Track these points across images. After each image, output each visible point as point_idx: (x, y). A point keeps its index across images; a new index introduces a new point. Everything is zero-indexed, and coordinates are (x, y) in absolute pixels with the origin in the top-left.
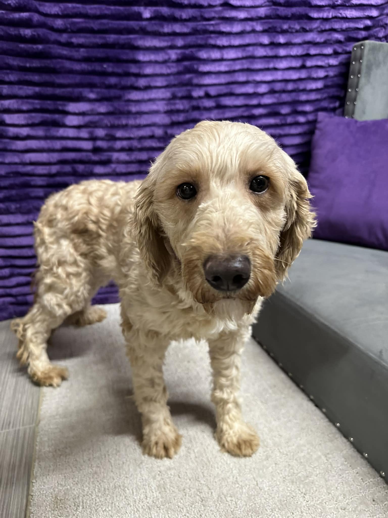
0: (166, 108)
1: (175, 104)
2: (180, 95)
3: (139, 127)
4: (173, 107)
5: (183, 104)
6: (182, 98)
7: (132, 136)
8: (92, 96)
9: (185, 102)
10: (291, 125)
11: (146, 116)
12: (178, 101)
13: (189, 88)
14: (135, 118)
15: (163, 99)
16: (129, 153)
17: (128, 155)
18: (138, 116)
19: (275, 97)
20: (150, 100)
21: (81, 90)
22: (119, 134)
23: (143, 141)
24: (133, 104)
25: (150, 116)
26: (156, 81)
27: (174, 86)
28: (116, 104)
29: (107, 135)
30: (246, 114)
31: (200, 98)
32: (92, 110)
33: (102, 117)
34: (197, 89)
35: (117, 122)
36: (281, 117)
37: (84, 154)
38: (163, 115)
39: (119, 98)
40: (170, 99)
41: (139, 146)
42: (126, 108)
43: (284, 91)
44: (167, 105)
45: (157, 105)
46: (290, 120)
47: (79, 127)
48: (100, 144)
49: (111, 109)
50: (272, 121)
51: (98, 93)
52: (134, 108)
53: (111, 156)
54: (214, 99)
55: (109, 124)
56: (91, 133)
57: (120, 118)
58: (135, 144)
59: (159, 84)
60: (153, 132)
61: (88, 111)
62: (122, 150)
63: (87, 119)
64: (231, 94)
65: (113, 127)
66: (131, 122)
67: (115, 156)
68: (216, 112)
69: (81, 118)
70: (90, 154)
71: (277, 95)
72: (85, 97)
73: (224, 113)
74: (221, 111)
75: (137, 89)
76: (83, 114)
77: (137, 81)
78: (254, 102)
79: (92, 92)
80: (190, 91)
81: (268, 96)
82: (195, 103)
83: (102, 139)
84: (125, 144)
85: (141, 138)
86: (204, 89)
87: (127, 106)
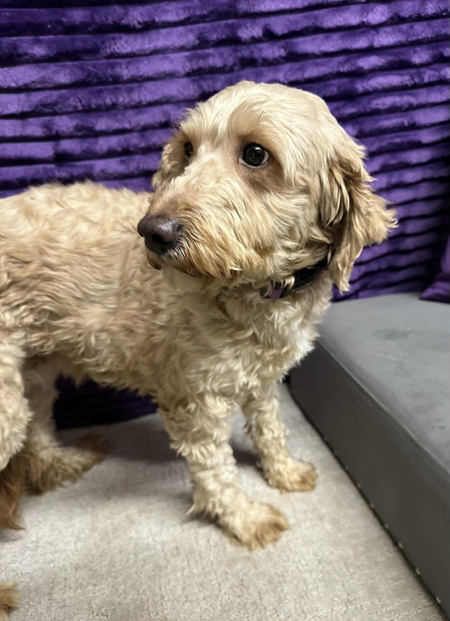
0: (188, 67)
1: (205, 57)
2: (214, 37)
3: (139, 107)
4: (202, 63)
5: (221, 55)
6: (219, 43)
7: (127, 126)
8: (39, 51)
9: (225, 50)
10: (430, 85)
11: (149, 85)
12: (211, 51)
13: (230, 21)
14: (130, 91)
15: (182, 49)
16: (125, 158)
17: (122, 162)
18: (135, 85)
19: (400, 31)
20: (156, 52)
21: (15, 38)
22: (101, 124)
23: (148, 133)
24: (123, 61)
25: (159, 83)
26: (165, 11)
27: (202, 19)
28: (90, 64)
29: (78, 128)
30: (345, 68)
31: (255, 40)
32: (43, 80)
33: (64, 91)
34: (249, 22)
35: (94, 102)
36: (413, 71)
37: (40, 167)
38: (184, 80)
39: (94, 51)
40: (194, 48)
41: (143, 145)
42: (110, 72)
43: (419, 18)
44: (190, 59)
45: (172, 61)
46: (428, 75)
47: (22, 116)
48: (66, 145)
49: (80, 75)
50: (394, 80)
51: (49, 44)
52: (125, 73)
53: (92, 167)
54: (283, 43)
55: (80, 108)
56: (47, 126)
57: (100, 91)
58: (134, 140)
59: (171, 17)
60: (166, 114)
61: (33, 82)
62: (110, 154)
63: (37, 98)
64: (317, 30)
65: (88, 110)
66: (123, 99)
67: (99, 165)
68: (287, 66)
69: (22, 96)
70: (52, 166)
71: (405, 27)
72: (26, 54)
73: (302, 69)
74: (297, 65)
75: (128, 30)
76: (25, 89)
77: (126, 14)
78: (362, 43)
79: (38, 42)
80: (233, 28)
81: (388, 29)
82: (245, 52)
83: (70, 137)
84: (114, 142)
85: (145, 129)
86: (262, 21)
87: (113, 66)
